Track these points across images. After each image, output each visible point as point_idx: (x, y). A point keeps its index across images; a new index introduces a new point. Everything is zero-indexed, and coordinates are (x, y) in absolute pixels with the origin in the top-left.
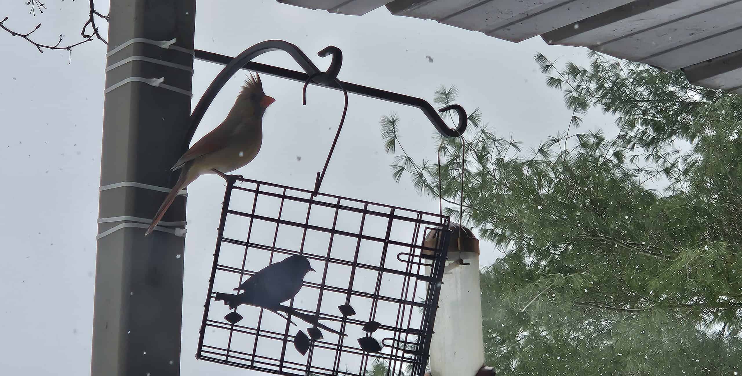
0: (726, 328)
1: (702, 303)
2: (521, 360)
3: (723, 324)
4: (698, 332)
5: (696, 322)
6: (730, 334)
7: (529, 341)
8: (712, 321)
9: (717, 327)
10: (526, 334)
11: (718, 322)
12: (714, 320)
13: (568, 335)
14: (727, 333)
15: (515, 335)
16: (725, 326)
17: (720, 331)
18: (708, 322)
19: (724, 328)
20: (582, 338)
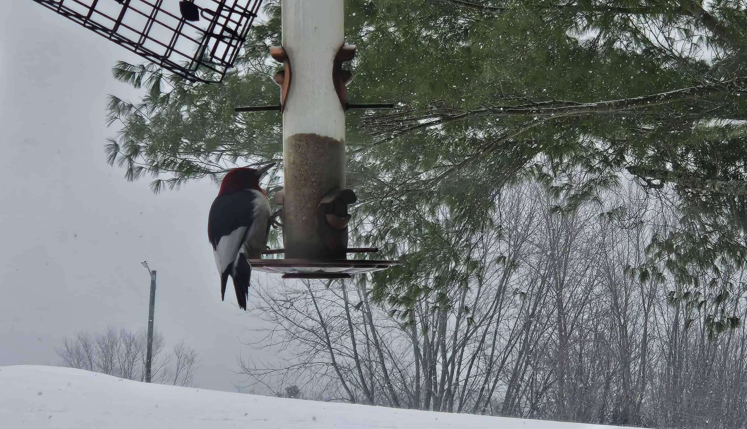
0: (602, 35)
1: (575, 4)
2: (364, 59)
3: (598, 32)
4: (568, 38)
5: (567, 26)
6: (605, 43)
7: (373, 37)
8: (586, 27)
9: (592, 34)
10: (371, 29)
11: (592, 29)
12: (588, 26)
13: (419, 33)
14: (601, 42)
15: (359, 29)
16: (601, 33)
17: (594, 38)
18: (581, 28)
19: (600, 36)
20: (435, 38)
